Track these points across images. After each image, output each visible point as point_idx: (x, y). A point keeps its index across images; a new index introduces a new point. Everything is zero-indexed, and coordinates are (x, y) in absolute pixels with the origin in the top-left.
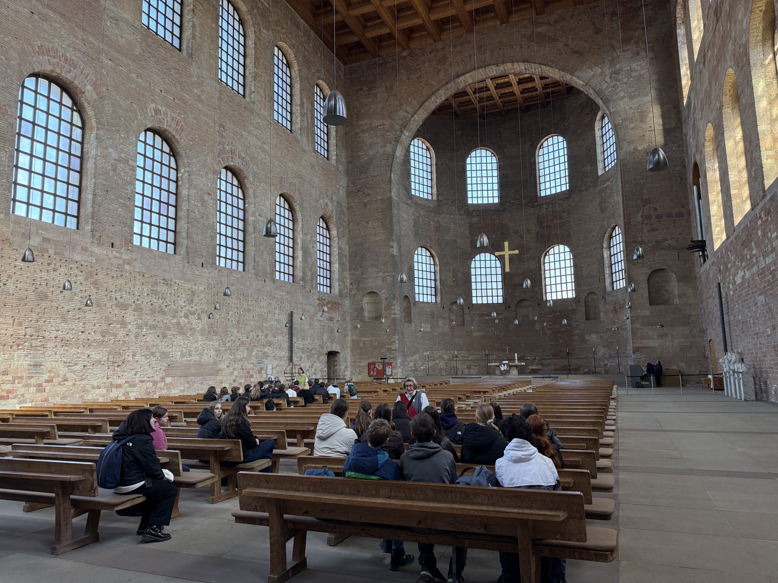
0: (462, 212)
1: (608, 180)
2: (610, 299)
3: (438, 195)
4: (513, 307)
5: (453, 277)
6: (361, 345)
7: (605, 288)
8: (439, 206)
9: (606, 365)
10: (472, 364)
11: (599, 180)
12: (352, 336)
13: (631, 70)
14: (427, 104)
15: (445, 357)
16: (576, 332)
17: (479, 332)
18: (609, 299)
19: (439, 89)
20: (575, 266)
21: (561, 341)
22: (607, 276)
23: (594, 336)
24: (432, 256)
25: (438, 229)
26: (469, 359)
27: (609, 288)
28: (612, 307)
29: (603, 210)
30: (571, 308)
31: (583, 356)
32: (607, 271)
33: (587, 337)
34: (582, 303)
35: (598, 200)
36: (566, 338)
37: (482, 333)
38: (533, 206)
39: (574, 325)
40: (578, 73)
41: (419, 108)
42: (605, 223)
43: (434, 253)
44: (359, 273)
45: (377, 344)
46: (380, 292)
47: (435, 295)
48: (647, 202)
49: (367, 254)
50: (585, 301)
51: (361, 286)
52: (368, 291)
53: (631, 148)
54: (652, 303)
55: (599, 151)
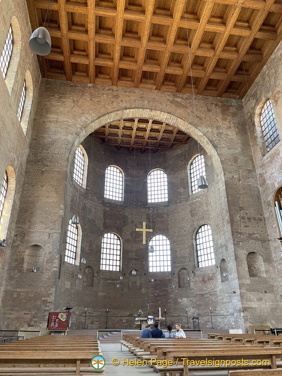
0: (100, 202)
2: (199, 273)
3: (87, 186)
4: (128, 275)
5: (90, 247)
6: (15, 296)
7: (194, 266)
8: (87, 193)
10: (95, 320)
11: (190, 197)
13: (227, 135)
14: (102, 118)
15: (77, 312)
16: (171, 296)
17: (103, 292)
18: (197, 273)
19: (112, 112)
20: (171, 249)
21: (160, 302)
22: (195, 258)
23: (185, 300)
24: (77, 228)
25: (84, 208)
26: (93, 315)
27: (196, 267)
28: (200, 279)
29: (193, 215)
30: (167, 278)
31: (176, 315)
32: (195, 254)
33: (179, 300)
34: (176, 275)
35: (189, 209)
36: (164, 301)
37: (104, 294)
38: (144, 208)
39: (170, 291)
40: (199, 128)
41: (97, 119)
42: (194, 223)
43: (79, 226)
44: (26, 226)
45: (33, 296)
46: (44, 246)
47: (75, 259)
48: (241, 209)
49: (37, 211)
50: (179, 275)
51: (26, 238)
52: (32, 244)
53: (230, 176)
54: (250, 276)
55: (189, 181)
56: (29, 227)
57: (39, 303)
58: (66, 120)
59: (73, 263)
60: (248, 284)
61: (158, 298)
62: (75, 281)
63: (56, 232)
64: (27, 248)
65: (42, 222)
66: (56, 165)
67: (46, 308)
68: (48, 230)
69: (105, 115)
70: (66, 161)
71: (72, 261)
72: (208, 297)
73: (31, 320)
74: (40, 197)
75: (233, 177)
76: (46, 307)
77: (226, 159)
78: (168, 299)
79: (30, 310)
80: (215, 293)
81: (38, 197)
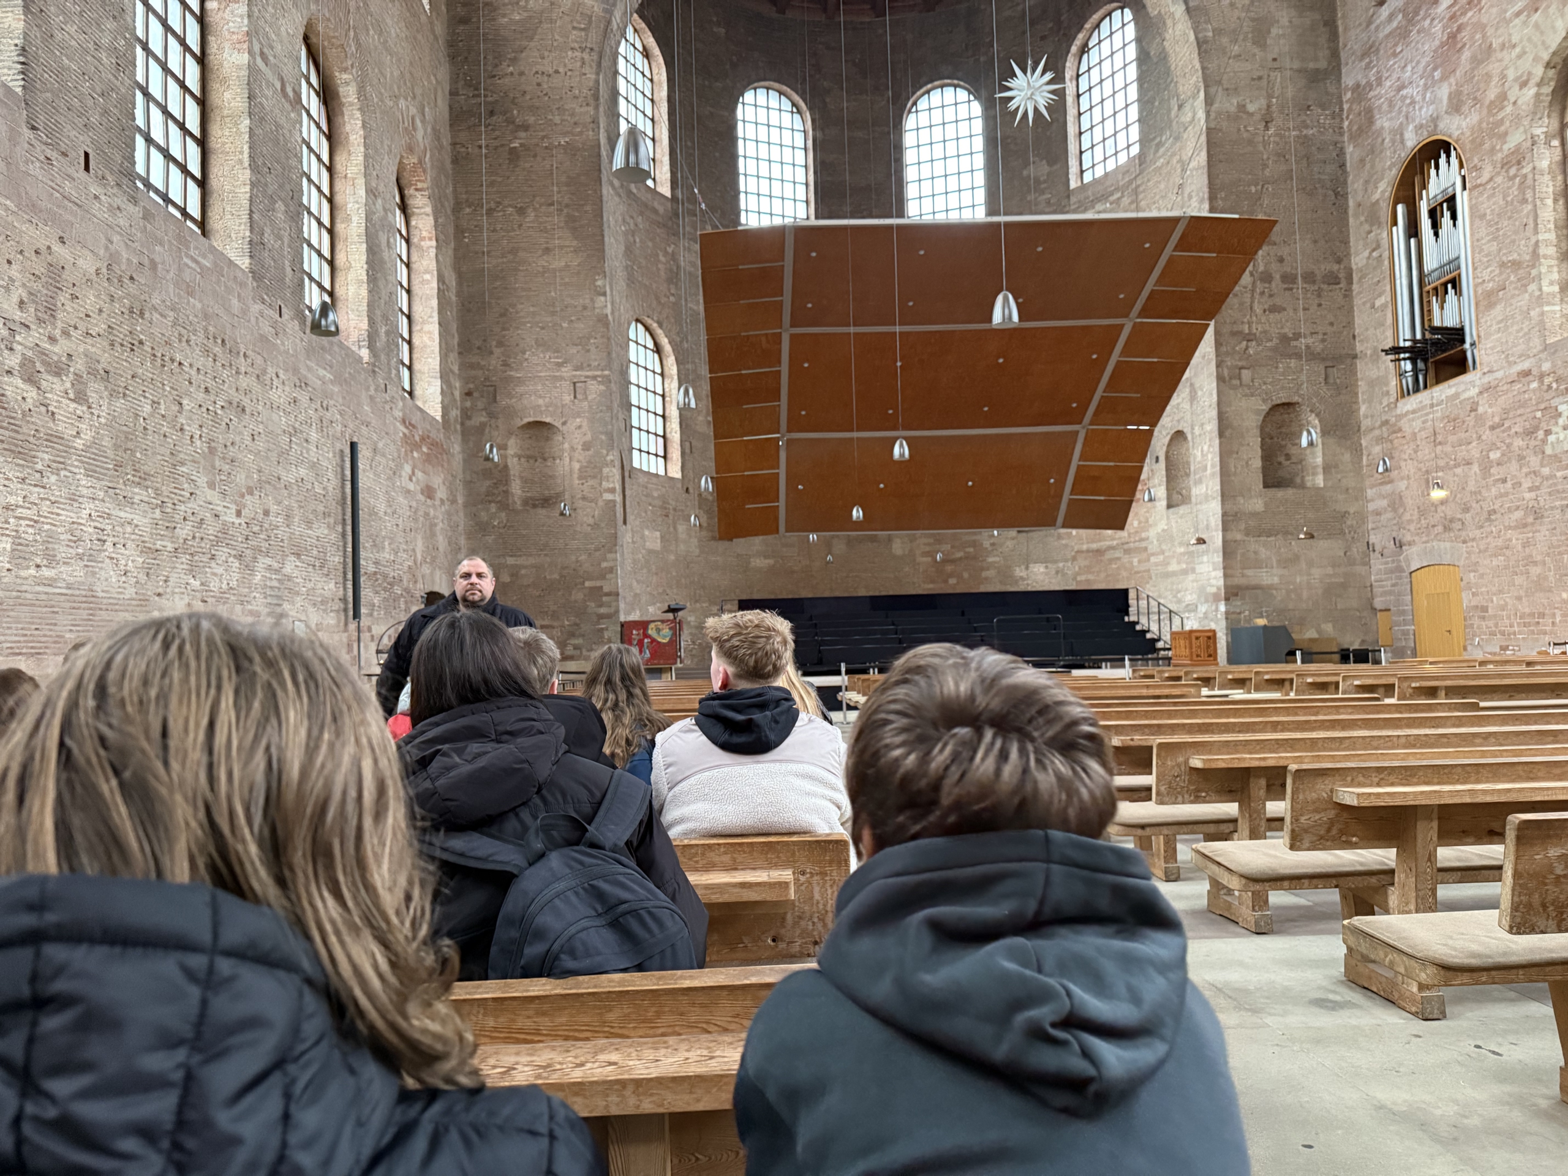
1: (1103, 197)
3: (673, 185)
8: (677, 214)
24: (658, 349)
44: (494, 362)
45: (556, 576)
46: (564, 423)
47: (665, 457)
49: (520, 307)
51: (504, 402)
52: (526, 420)
53: (1230, 104)
54: (1266, 485)
55: (1072, 130)
56: (505, 364)
57: (578, 596)
59: (662, 472)
60: (1254, 514)
61: (949, 568)
62: (675, 528)
63: (594, 378)
64: (510, 433)
65: (541, 344)
66: (557, 119)
67: (602, 610)
68: (567, 371)
70: (592, 102)
71: (656, 466)
72: (1119, 559)
74: (521, 254)
75: (1242, 107)
76: (601, 606)
77: (1219, 32)
78: (982, 569)
79: (555, 616)
80: (1144, 544)
81: (514, 251)
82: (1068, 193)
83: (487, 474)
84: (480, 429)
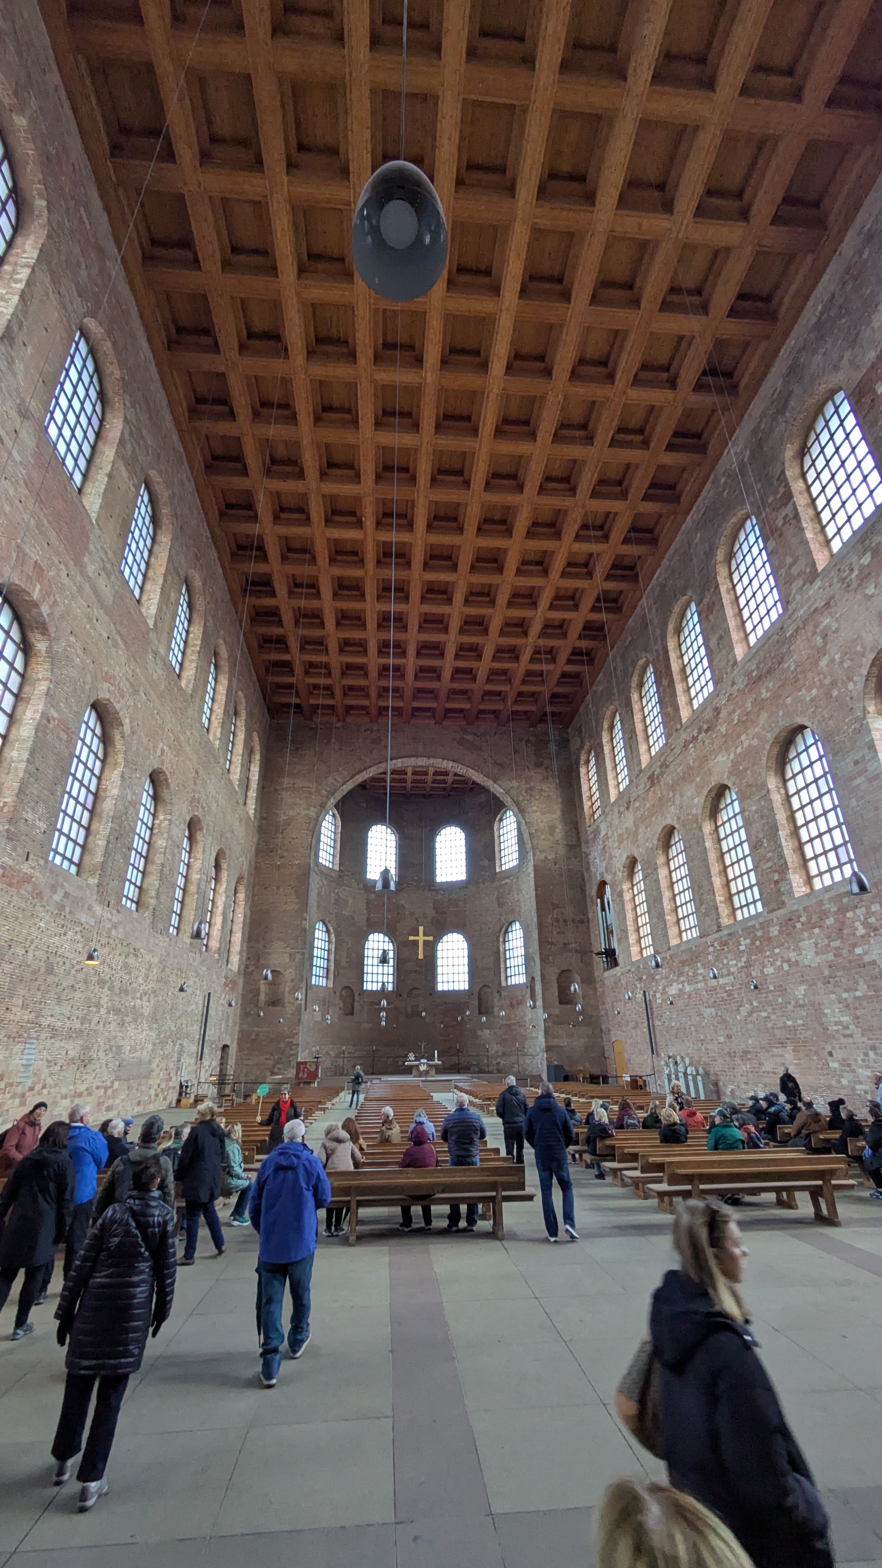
0: (360, 887)
1: (508, 878)
2: (506, 994)
3: (340, 865)
4: (405, 996)
5: (348, 958)
6: (253, 1037)
7: (500, 982)
8: (340, 877)
9: (498, 1063)
11: (498, 877)
12: (241, 1024)
13: (542, 790)
15: (332, 1053)
16: (467, 1026)
17: (368, 1023)
18: (503, 993)
20: (470, 956)
21: (451, 1036)
22: (502, 970)
23: (487, 1032)
24: (328, 931)
25: (337, 901)
26: (356, 1055)
27: (504, 984)
28: (508, 1002)
29: (500, 905)
30: (463, 1000)
31: (475, 1054)
32: (502, 966)
33: (479, 1033)
34: (476, 996)
35: (496, 895)
36: (457, 1033)
37: (370, 1025)
38: (429, 891)
39: (466, 1019)
40: (500, 782)
41: (348, 781)
42: (502, 917)
43: (331, 928)
44: (261, 946)
46: (284, 971)
47: (327, 978)
48: (555, 906)
49: (273, 924)
50: (479, 994)
51: (262, 962)
53: (542, 856)
54: (561, 1003)
55: (497, 849)
56: (265, 947)
57: (282, 1045)
58: (306, 784)
59: (325, 985)
60: (555, 1015)
62: (328, 1011)
63: (298, 953)
65: (279, 939)
66: (295, 854)
67: (291, 1055)
68: (288, 950)
69: (361, 771)
71: (323, 982)
72: (516, 1029)
73: (274, 1066)
75: (546, 858)
76: (291, 1052)
77: (537, 830)
78: (464, 1031)
79: (272, 1054)
80: (525, 1023)
81: (274, 903)
82: (496, 873)
83: (251, 991)
84: (251, 973)
